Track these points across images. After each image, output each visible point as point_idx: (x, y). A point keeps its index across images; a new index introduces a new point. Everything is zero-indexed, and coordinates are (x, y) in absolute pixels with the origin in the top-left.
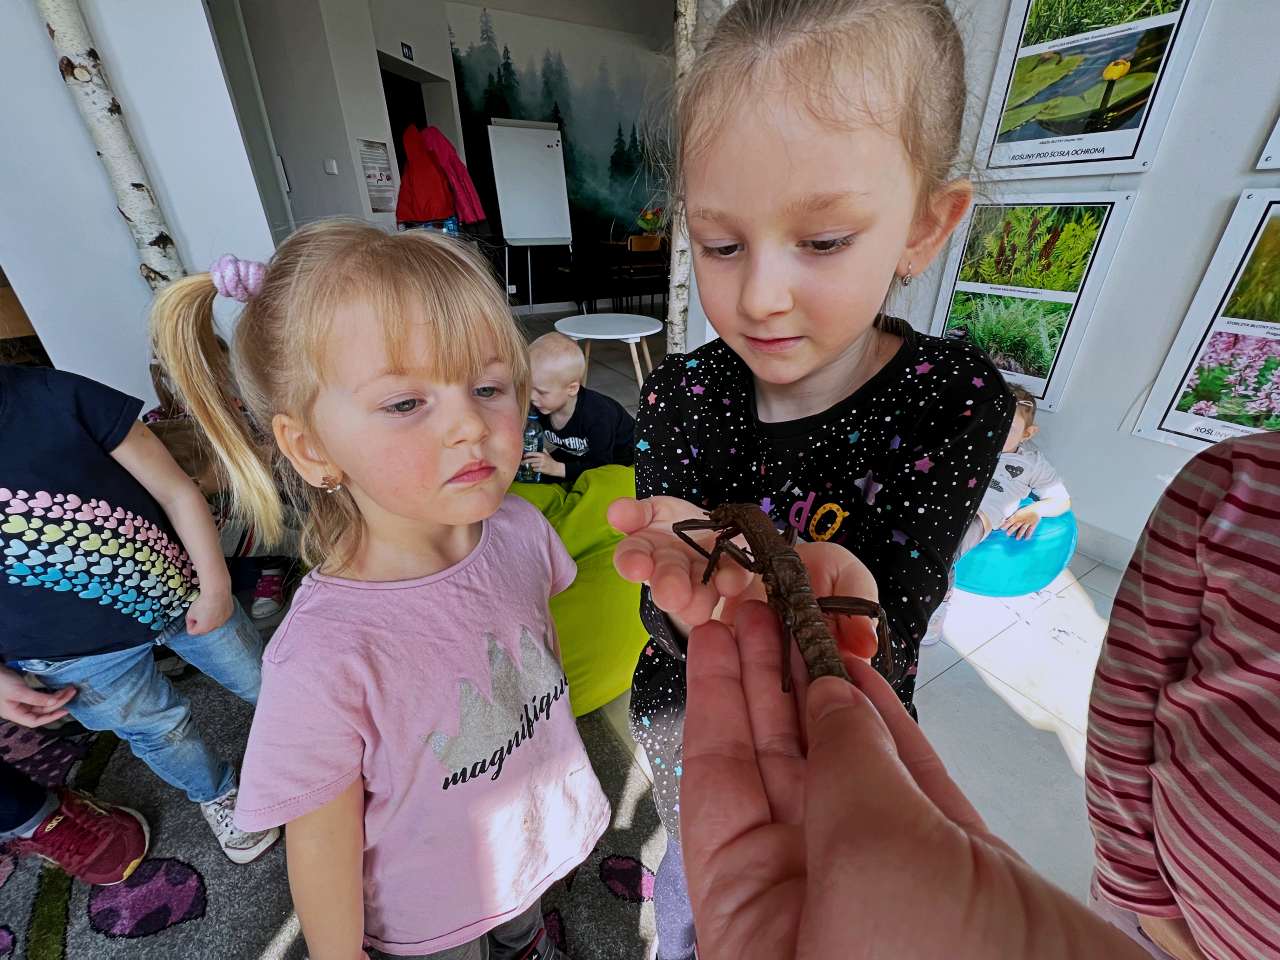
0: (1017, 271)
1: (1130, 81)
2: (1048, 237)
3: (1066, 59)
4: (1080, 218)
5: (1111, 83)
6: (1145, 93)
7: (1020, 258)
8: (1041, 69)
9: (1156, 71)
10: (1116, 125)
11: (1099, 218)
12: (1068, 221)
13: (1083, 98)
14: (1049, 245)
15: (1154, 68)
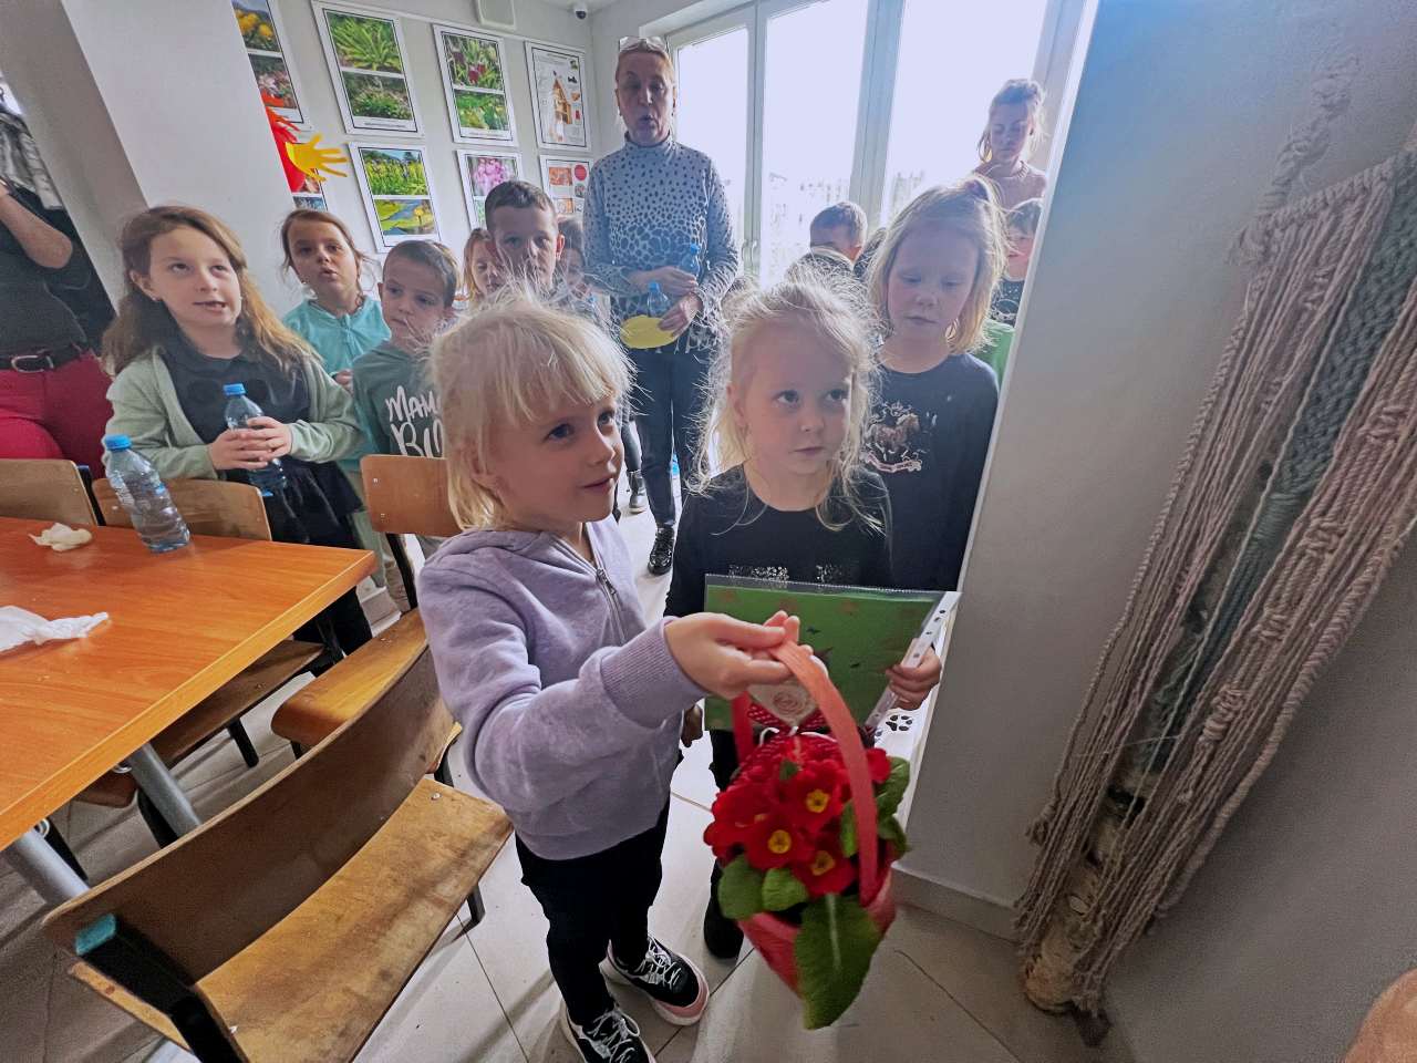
1: (425, 217)
3: (396, 204)
8: (387, 206)
15: (431, 214)
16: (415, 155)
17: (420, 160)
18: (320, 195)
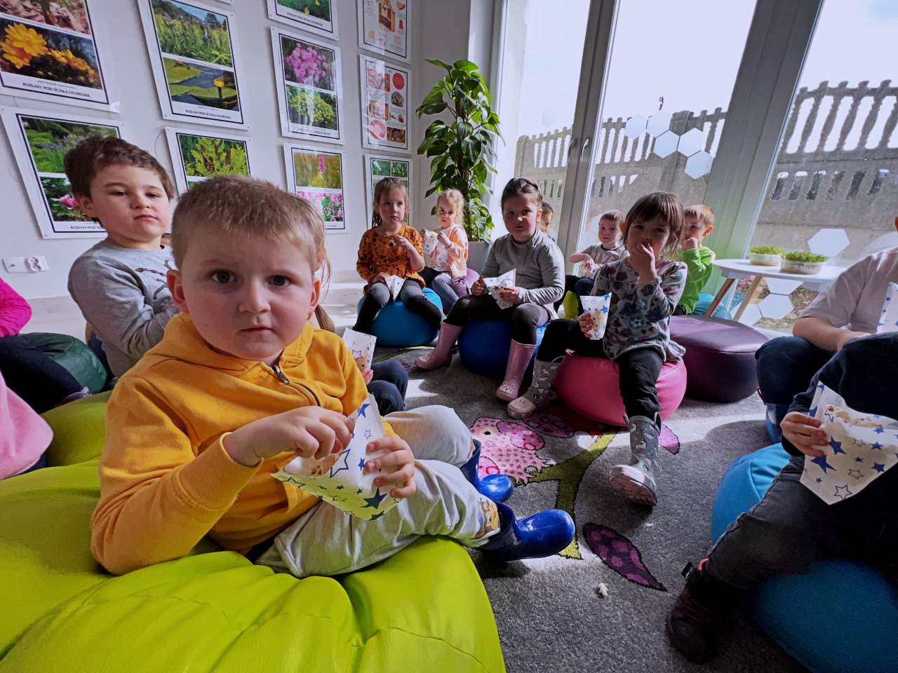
0: (218, 170)
1: (228, 90)
2: (225, 154)
3: (192, 68)
4: (235, 147)
5: (220, 89)
6: (235, 97)
7: (217, 165)
8: (179, 68)
9: (235, 89)
10: (230, 107)
11: (243, 148)
12: (231, 147)
13: (210, 91)
14: (228, 158)
15: (234, 88)
16: (220, 20)
17: (225, 26)
18: (89, 37)
